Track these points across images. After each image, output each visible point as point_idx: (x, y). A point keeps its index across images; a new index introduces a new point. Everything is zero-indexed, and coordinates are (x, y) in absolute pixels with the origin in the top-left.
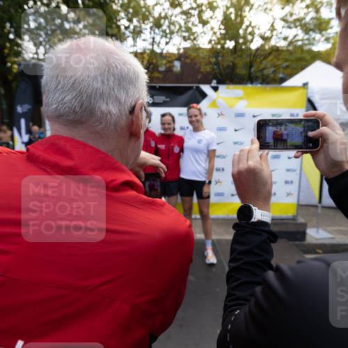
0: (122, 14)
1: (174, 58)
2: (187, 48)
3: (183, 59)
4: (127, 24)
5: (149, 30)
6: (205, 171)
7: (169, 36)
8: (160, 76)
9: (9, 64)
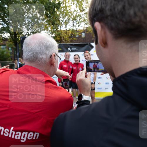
0: (61, 16)
1: (82, 32)
2: (87, 27)
3: (85, 32)
4: (62, 19)
5: (71, 21)
6: (93, 78)
7: (79, 23)
8: (76, 39)
9: (18, 37)
